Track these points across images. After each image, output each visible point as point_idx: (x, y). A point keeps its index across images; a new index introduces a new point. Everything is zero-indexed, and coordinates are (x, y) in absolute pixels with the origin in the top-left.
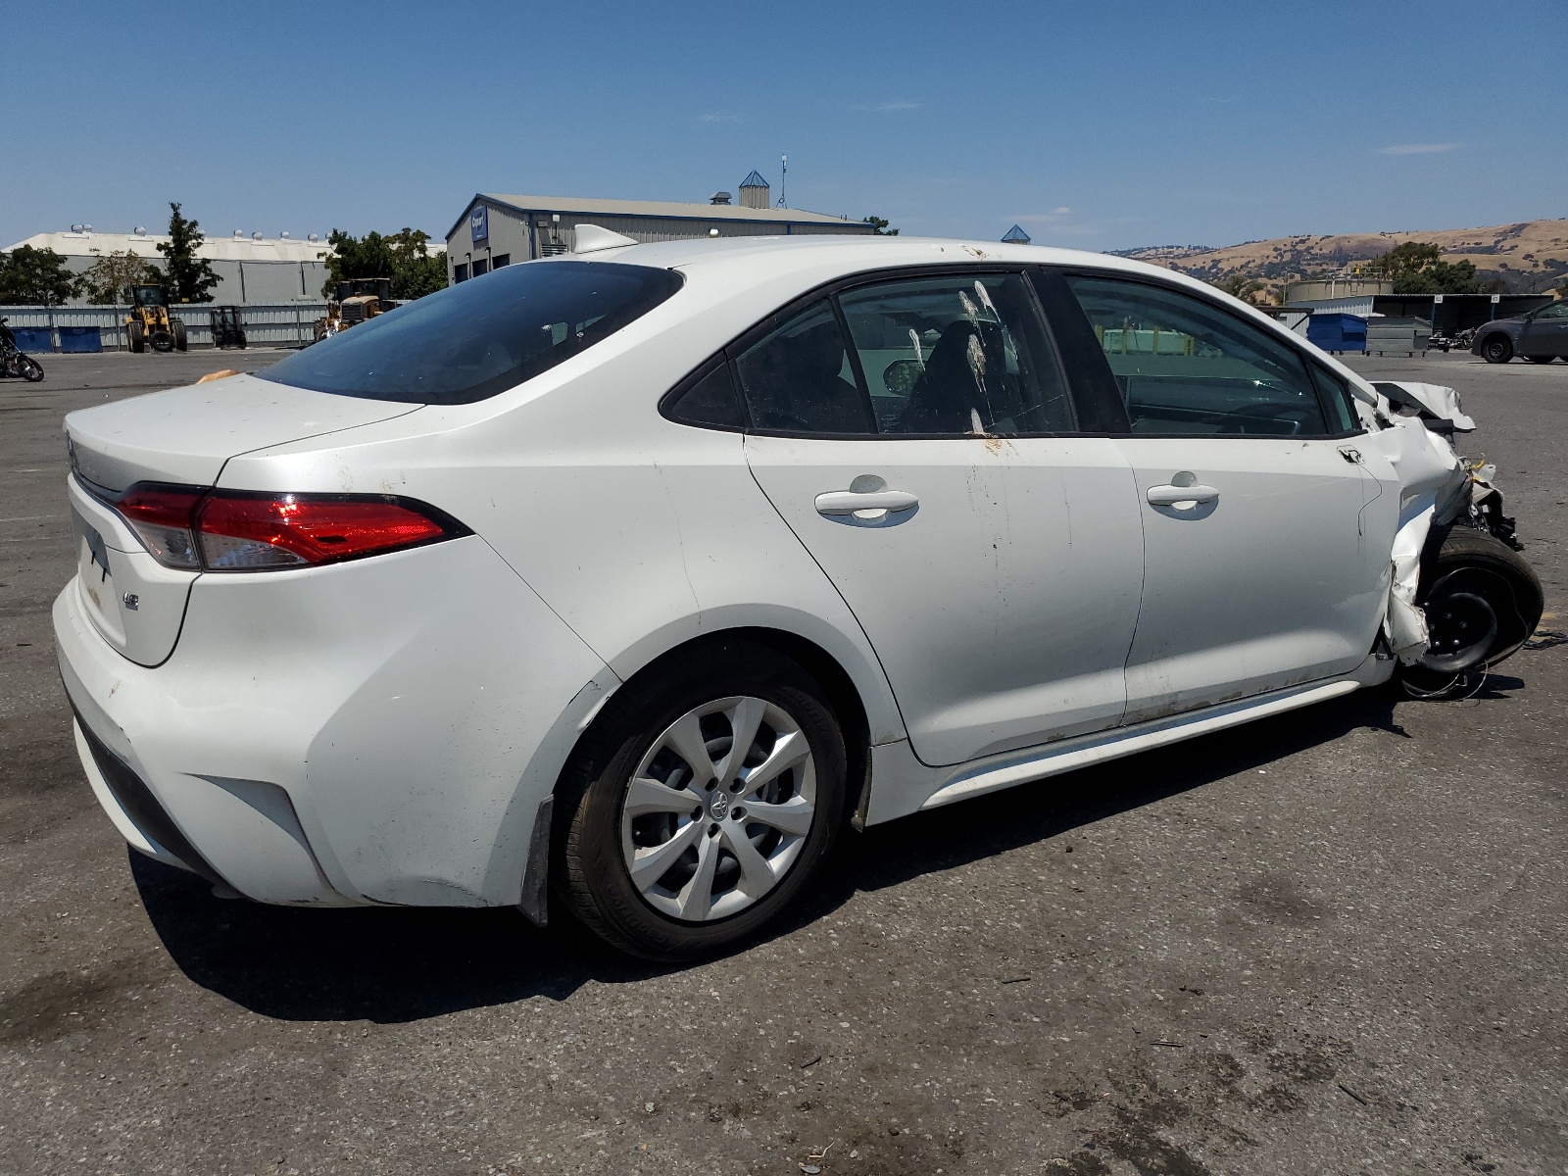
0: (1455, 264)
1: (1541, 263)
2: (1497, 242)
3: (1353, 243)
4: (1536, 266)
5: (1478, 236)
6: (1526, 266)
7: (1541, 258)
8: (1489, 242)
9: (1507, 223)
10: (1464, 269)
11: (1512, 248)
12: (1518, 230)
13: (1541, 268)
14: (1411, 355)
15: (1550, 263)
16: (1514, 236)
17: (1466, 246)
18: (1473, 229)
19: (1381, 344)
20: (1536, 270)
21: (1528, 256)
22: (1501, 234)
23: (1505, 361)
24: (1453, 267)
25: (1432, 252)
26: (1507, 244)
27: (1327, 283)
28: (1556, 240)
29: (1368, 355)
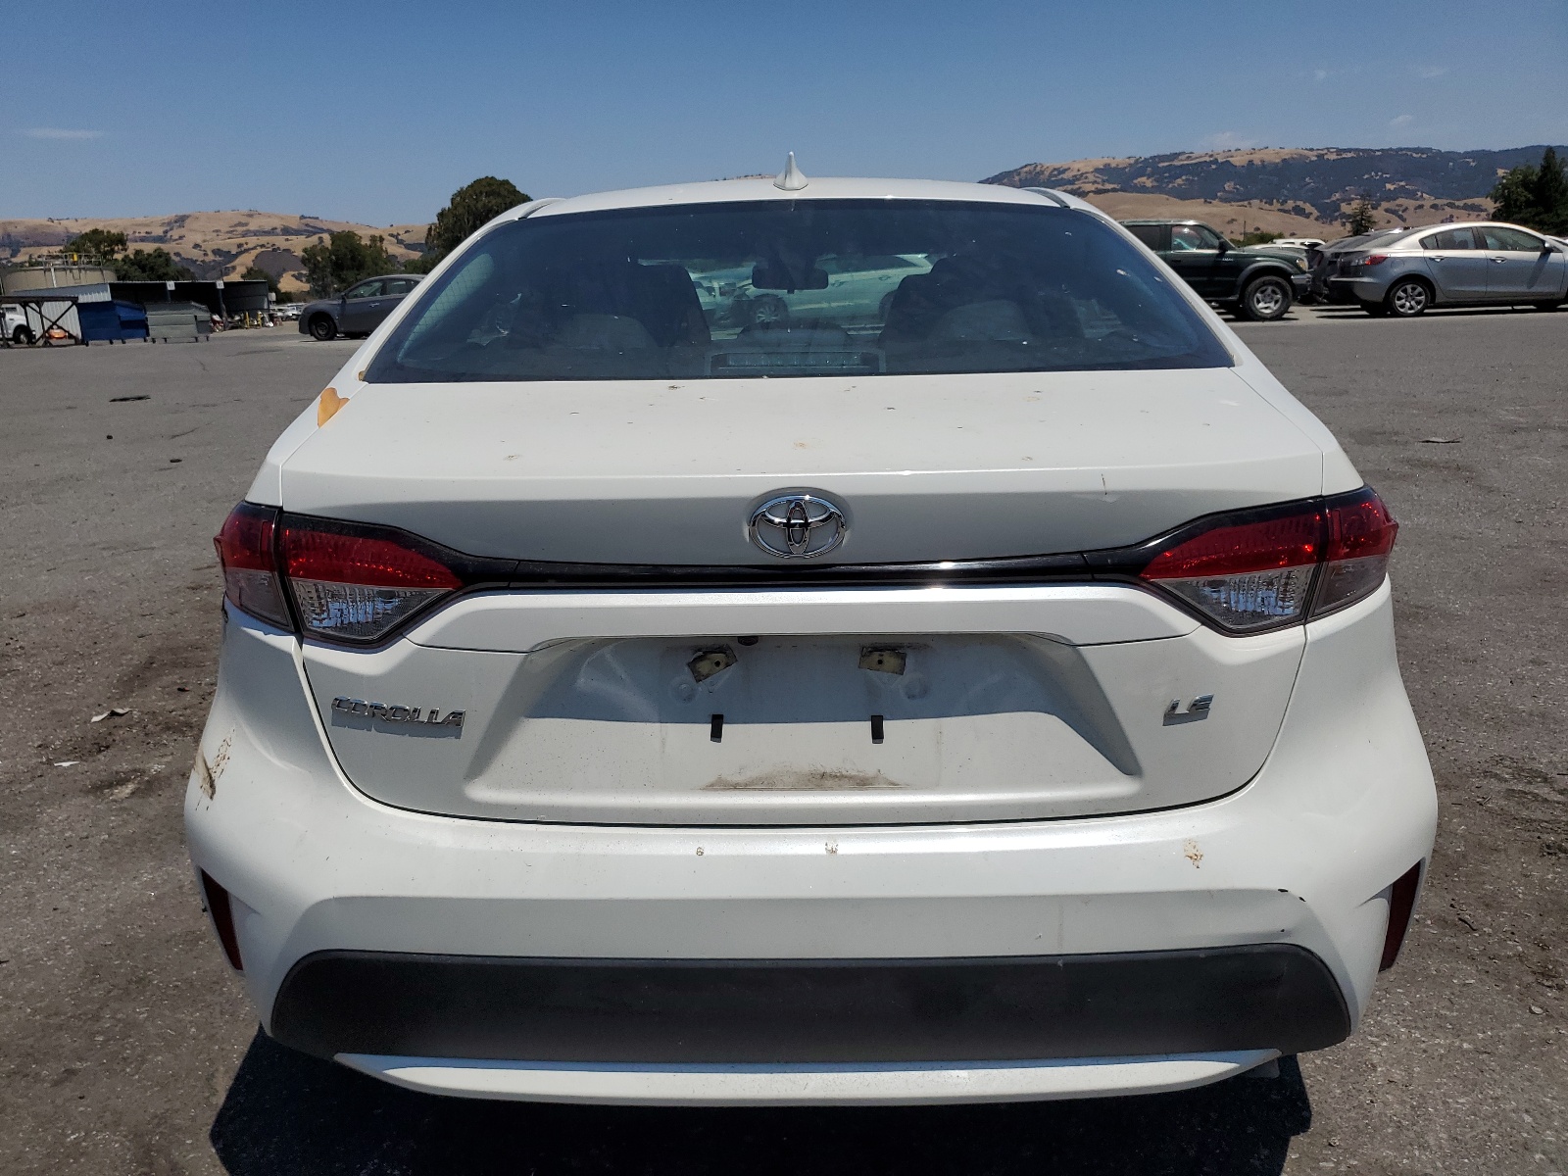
0: (151, 252)
1: (209, 253)
2: (166, 232)
3: (21, 229)
4: (206, 255)
5: (147, 225)
6: (196, 254)
7: (209, 247)
8: (158, 231)
9: (170, 214)
10: (160, 256)
11: (181, 238)
12: (181, 220)
13: (211, 257)
14: (197, 340)
15: (217, 252)
16: (180, 227)
17: (137, 234)
18: (140, 219)
19: (165, 331)
20: (207, 259)
21: (196, 246)
22: (169, 224)
23: (331, 338)
24: (149, 255)
25: (120, 240)
26: (175, 233)
27: (45, 271)
28: (217, 231)
29: (154, 341)
